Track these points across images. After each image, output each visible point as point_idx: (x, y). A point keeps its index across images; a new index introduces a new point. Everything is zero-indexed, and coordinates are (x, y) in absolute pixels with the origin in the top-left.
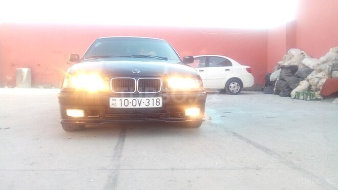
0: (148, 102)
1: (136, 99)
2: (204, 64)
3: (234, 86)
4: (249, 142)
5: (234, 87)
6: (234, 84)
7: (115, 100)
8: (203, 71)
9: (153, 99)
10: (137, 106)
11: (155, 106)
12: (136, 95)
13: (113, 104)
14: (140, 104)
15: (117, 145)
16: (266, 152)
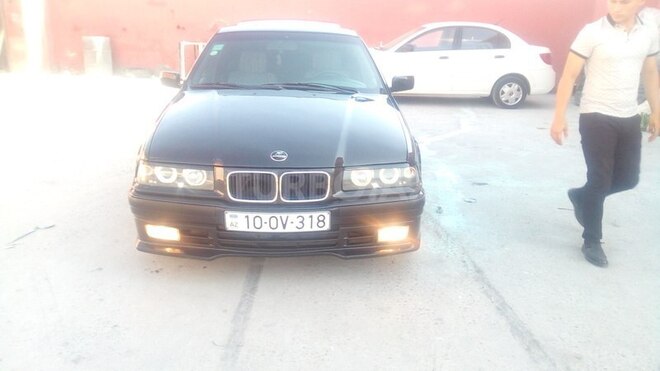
0: (302, 222)
1: (278, 215)
2: (452, 40)
3: (510, 92)
4: (503, 308)
5: (511, 94)
6: (510, 86)
7: (236, 216)
8: (446, 58)
9: (311, 217)
10: (280, 229)
11: (315, 228)
12: (279, 207)
13: (232, 225)
14: (284, 226)
15: (240, 304)
16: (528, 349)
